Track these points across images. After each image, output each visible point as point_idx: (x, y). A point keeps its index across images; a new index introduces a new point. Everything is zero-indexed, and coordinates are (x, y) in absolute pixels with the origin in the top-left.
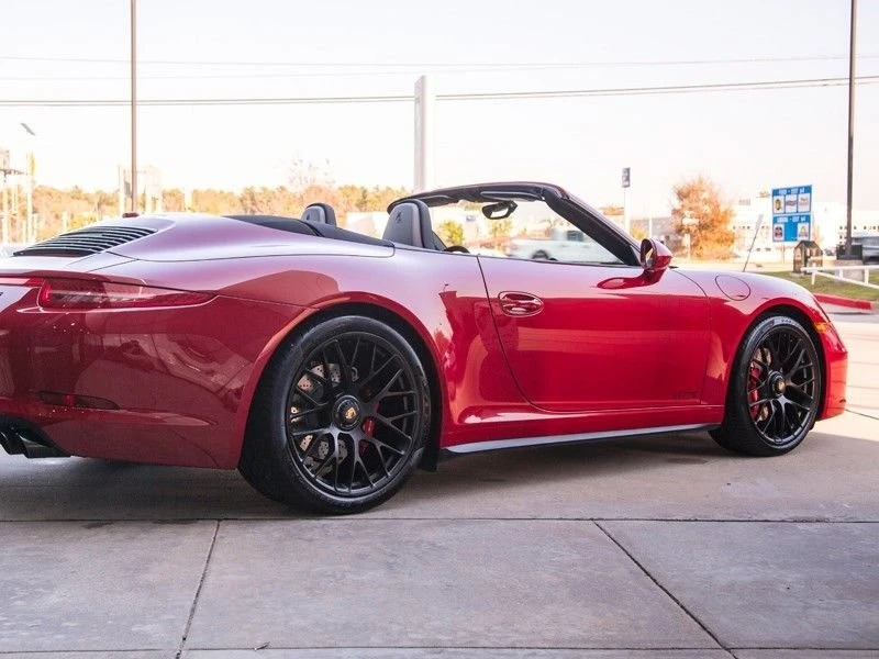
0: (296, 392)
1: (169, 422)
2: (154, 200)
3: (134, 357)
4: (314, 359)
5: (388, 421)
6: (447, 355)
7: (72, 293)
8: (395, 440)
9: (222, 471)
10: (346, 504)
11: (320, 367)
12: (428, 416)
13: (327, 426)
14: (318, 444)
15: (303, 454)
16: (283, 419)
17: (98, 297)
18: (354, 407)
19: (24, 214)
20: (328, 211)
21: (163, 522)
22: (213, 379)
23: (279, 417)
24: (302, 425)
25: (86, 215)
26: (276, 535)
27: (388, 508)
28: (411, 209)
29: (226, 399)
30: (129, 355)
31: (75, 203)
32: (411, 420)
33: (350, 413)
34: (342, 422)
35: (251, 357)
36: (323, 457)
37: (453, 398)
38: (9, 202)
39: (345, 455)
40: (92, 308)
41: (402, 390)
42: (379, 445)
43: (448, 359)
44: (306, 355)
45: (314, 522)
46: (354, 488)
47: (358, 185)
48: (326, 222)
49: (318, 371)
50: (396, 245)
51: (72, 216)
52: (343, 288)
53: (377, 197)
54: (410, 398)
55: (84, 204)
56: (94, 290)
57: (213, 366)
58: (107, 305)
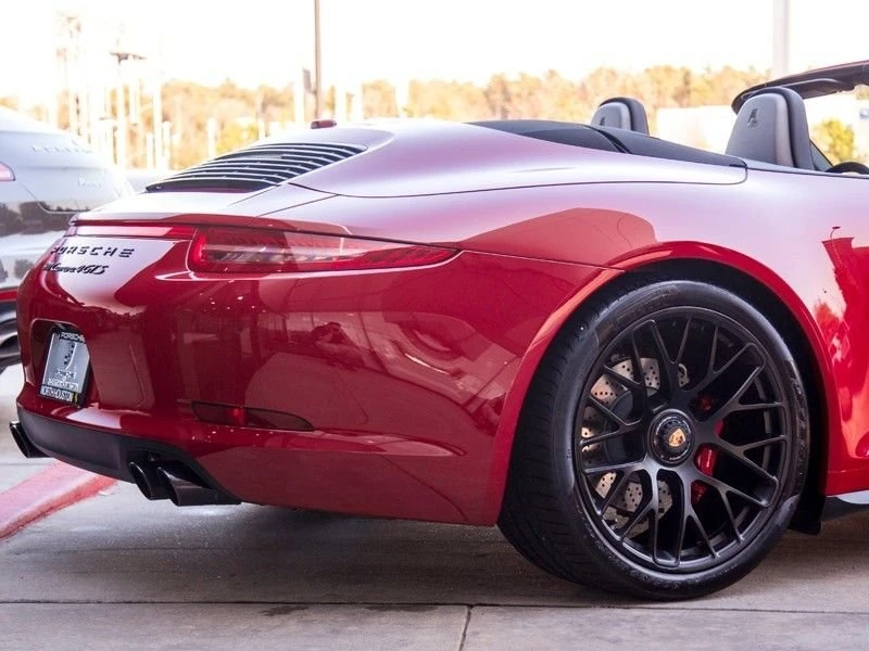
0: (590, 403)
1: (390, 451)
2: (349, 97)
3: (335, 348)
4: (616, 350)
5: (738, 451)
6: (836, 342)
7: (237, 249)
8: (751, 482)
9: (472, 528)
10: (672, 584)
11: (627, 363)
12: (805, 443)
13: (639, 458)
14: (625, 487)
15: (601, 502)
16: (569, 446)
17: (278, 254)
18: (683, 428)
19: (149, 122)
20: (636, 111)
21: (382, 607)
22: (460, 384)
23: (562, 442)
24: (598, 457)
25: (245, 122)
26: (562, 631)
27: (741, 592)
28: (774, 104)
29: (479, 415)
30: (325, 344)
31: (226, 104)
32: (776, 449)
33: (677, 438)
34: (664, 453)
35: (517, 349)
36: (633, 510)
37: (848, 416)
38: (127, 105)
39: (668, 505)
40: (269, 273)
41: (760, 401)
42: (724, 489)
43: (838, 349)
44: (604, 343)
45: (618, 613)
46: (684, 559)
47: (677, 66)
48: (633, 128)
49: (623, 370)
50: (750, 163)
51: (222, 126)
52: (662, 236)
53: (709, 82)
54: (775, 413)
55: (240, 105)
56: (271, 244)
57: (461, 363)
58: (291, 267)
